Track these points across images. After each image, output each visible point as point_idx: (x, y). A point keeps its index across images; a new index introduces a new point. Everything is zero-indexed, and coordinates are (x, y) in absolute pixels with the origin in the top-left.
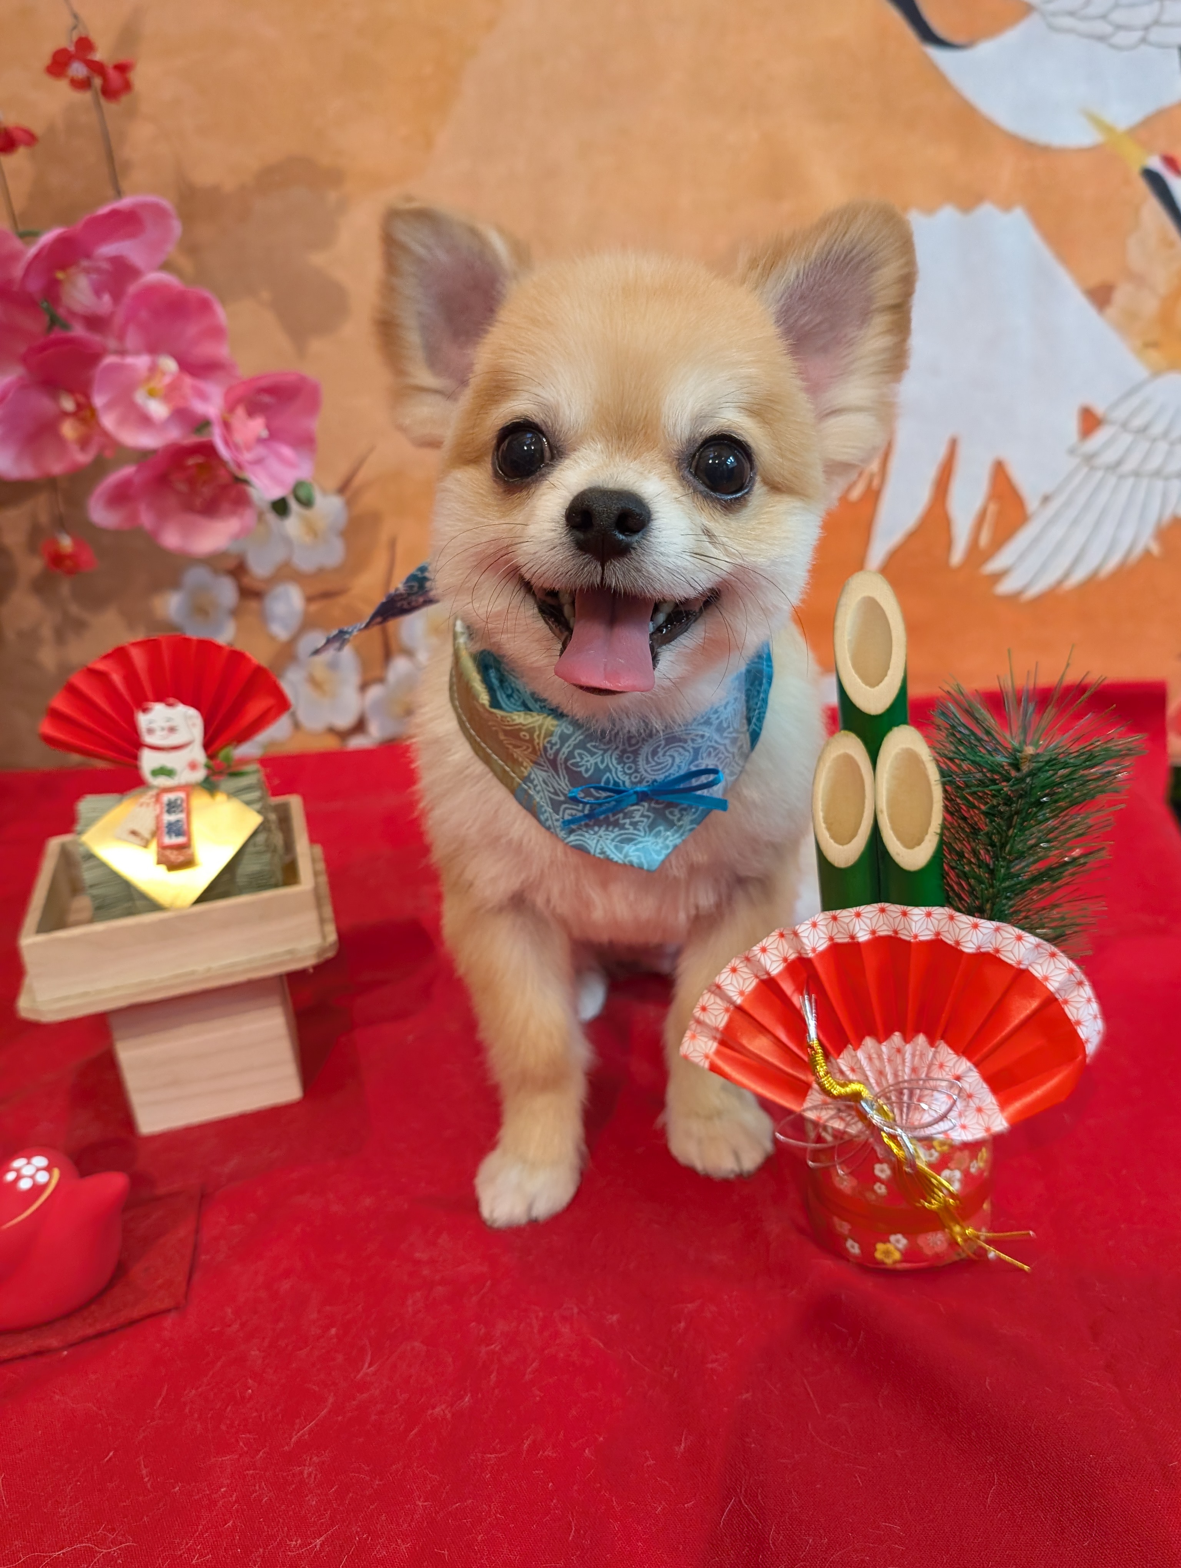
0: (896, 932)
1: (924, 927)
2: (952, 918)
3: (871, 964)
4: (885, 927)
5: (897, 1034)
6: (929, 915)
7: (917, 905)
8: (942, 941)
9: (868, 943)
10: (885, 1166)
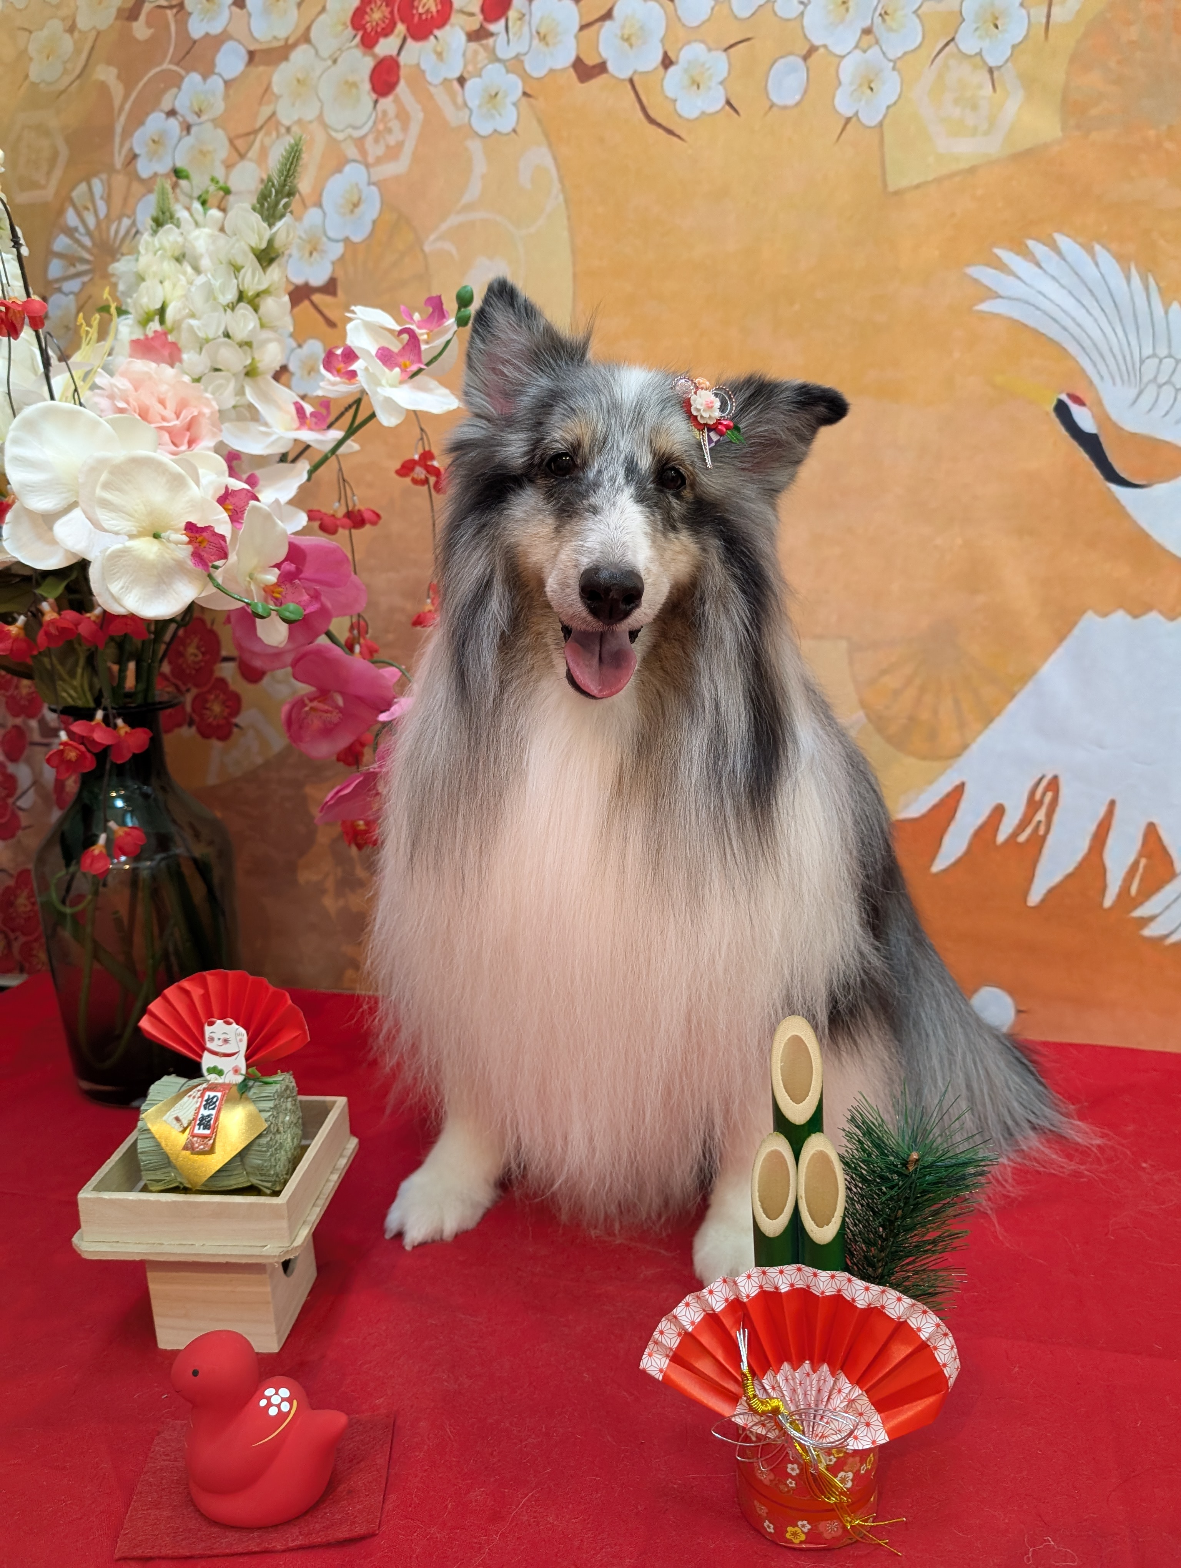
0: (808, 1287)
1: (829, 1285)
2: (850, 1280)
3: (789, 1309)
4: (800, 1282)
5: (807, 1362)
6: (833, 1277)
7: (824, 1269)
8: (840, 1296)
9: (787, 1293)
10: (795, 1466)
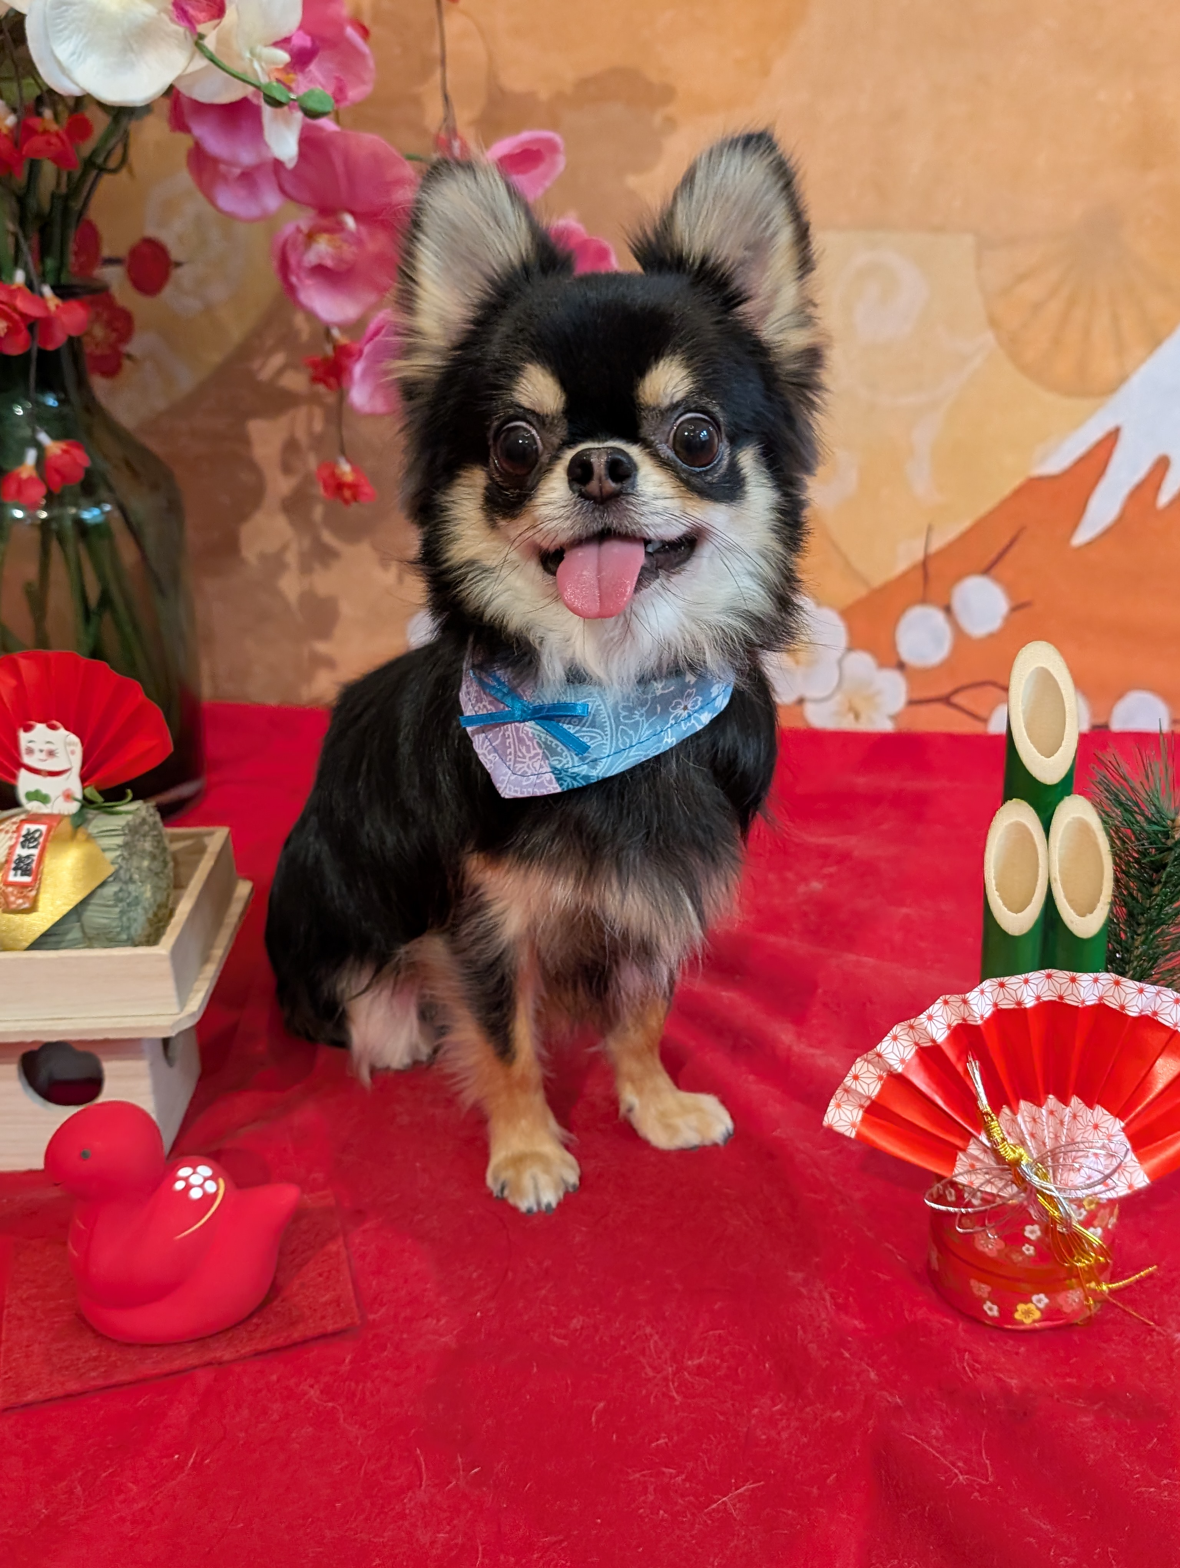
0: (1062, 997)
1: (1090, 992)
2: (1117, 983)
3: (1036, 1030)
4: (1051, 993)
6: (1096, 980)
7: (1086, 971)
8: (1104, 1005)
9: (1034, 1009)
10: (1037, 1227)
